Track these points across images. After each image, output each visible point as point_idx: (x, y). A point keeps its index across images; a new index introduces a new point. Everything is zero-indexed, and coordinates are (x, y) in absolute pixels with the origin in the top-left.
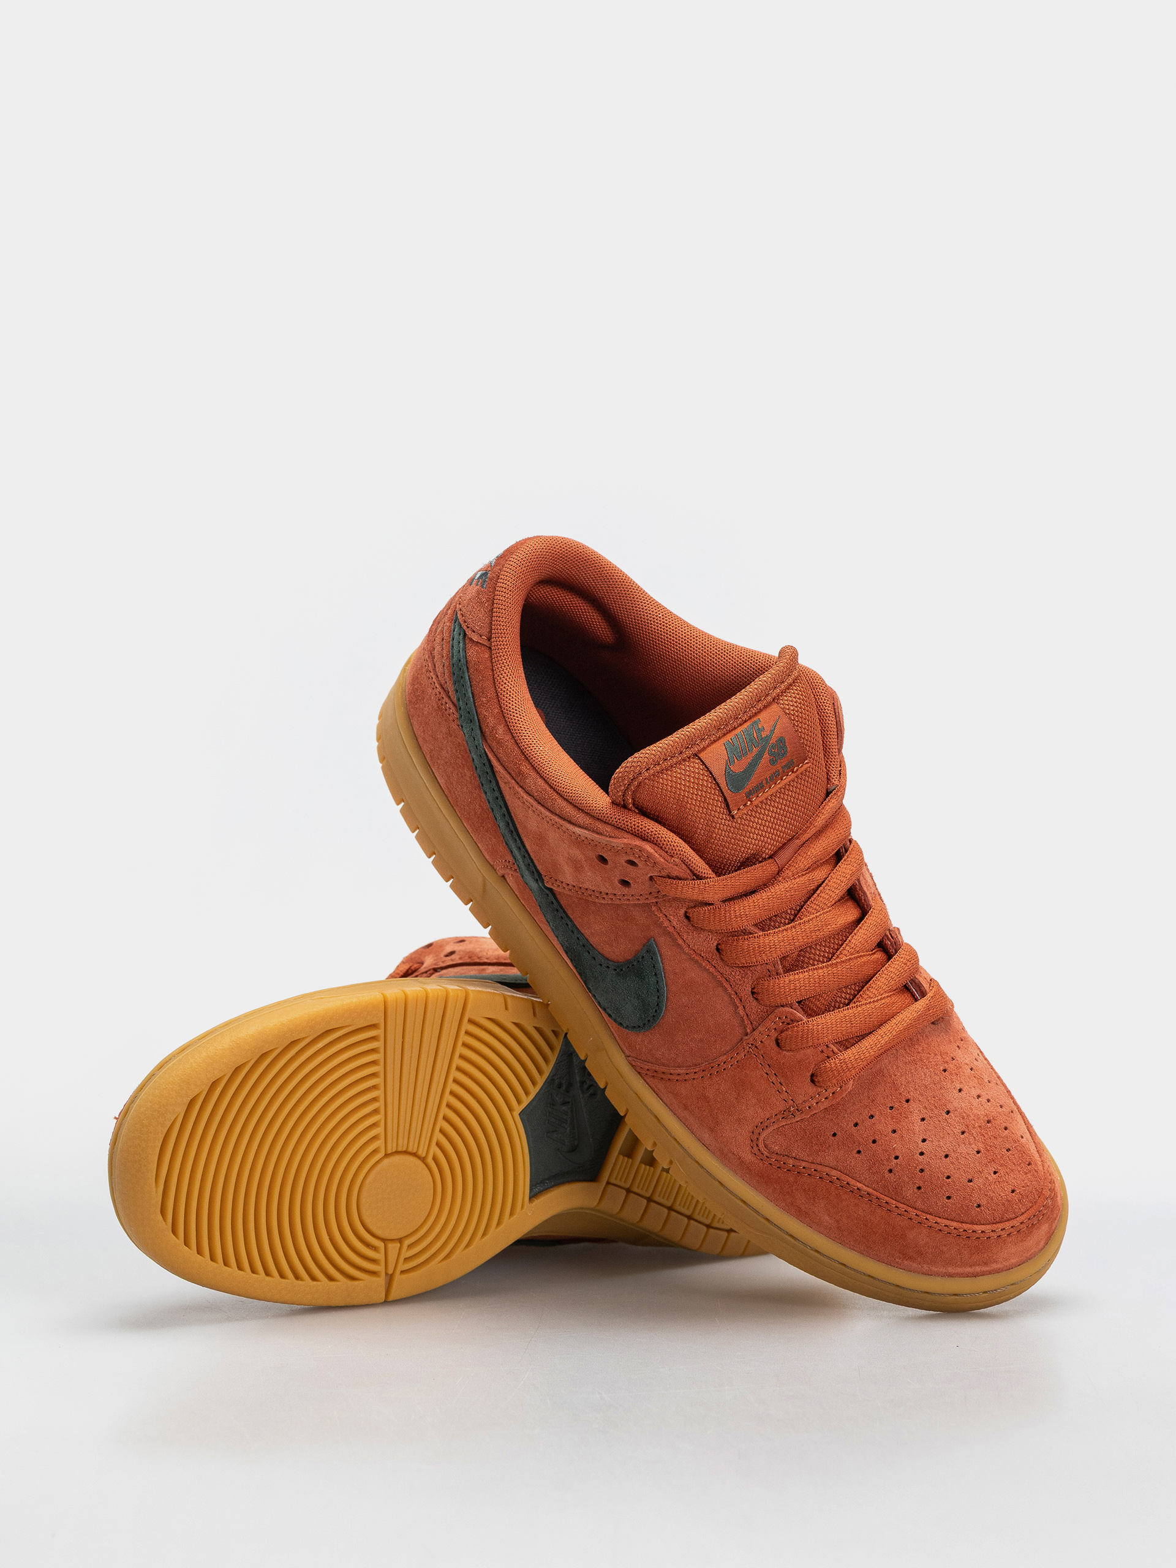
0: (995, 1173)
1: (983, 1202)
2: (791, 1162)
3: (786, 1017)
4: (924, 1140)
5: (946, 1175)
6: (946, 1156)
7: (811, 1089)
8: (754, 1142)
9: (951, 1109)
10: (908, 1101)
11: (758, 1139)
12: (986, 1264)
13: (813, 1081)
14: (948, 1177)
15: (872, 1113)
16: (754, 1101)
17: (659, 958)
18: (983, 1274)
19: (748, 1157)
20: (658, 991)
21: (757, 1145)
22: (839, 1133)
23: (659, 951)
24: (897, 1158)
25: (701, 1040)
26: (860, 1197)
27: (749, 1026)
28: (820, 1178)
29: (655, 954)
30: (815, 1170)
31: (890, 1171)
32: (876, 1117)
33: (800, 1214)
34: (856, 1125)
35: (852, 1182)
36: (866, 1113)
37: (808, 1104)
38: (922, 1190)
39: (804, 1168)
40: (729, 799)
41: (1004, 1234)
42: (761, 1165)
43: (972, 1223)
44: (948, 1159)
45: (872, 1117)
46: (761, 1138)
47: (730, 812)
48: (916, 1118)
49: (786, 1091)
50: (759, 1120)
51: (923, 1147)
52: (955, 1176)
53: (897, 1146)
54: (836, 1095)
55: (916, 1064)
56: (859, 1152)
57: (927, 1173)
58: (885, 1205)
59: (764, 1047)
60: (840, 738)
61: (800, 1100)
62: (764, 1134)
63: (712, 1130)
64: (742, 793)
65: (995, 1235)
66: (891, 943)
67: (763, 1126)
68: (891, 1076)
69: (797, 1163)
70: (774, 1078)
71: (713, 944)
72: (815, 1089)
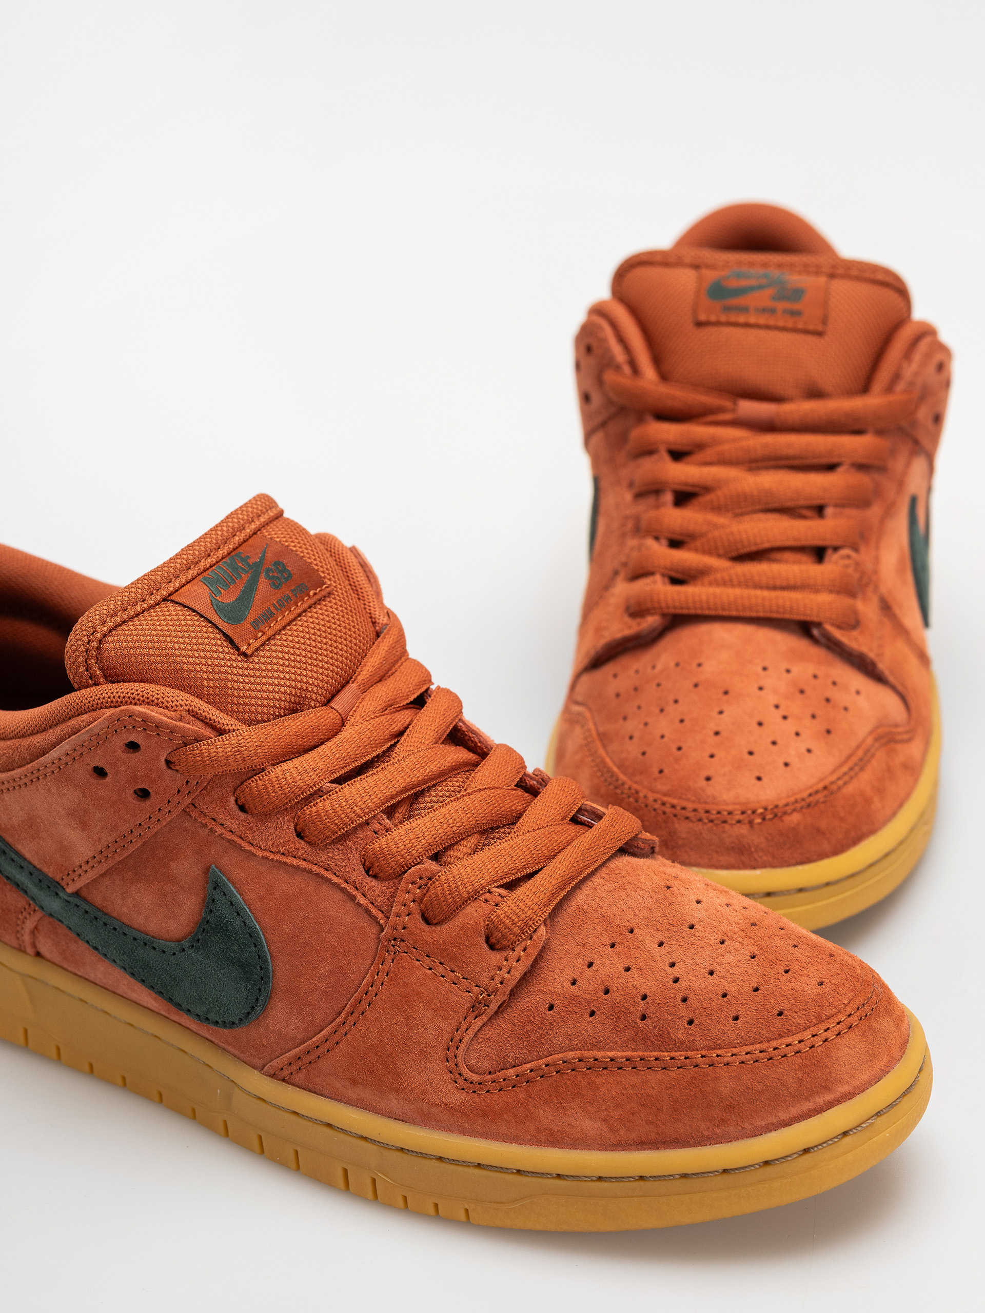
0: (787, 972)
1: (785, 1006)
2: (511, 1072)
3: (421, 878)
4: (673, 965)
5: (720, 993)
6: (711, 973)
7: (495, 958)
8: (455, 1072)
9: (694, 922)
10: (632, 931)
11: (456, 1065)
12: (827, 1089)
13: (492, 947)
14: (725, 995)
15: (590, 960)
16: (429, 1014)
17: (232, 888)
18: (829, 1105)
19: (457, 1098)
20: (251, 936)
21: (460, 1074)
22: (556, 1003)
23: (228, 879)
24: (644, 997)
25: (331, 972)
26: (619, 1071)
27: (380, 915)
28: (557, 1072)
29: (225, 885)
30: (546, 1066)
31: (644, 1018)
32: (597, 962)
33: (554, 1140)
34: (574, 983)
35: (599, 1054)
36: (581, 963)
37: (498, 979)
38: (696, 1022)
39: (531, 1071)
40: (230, 633)
41: (831, 1035)
42: (477, 1099)
43: (781, 1037)
44: (715, 975)
45: (590, 965)
46: (460, 1060)
47: (238, 649)
48: (650, 944)
49: (464, 978)
50: (446, 1037)
51: (675, 972)
52: (733, 989)
53: (639, 982)
54: (529, 950)
55: (626, 889)
56: (592, 1014)
57: (692, 998)
58: (655, 1063)
59: (412, 933)
60: (372, 580)
61: (484, 980)
62: (460, 1052)
63: (398, 1090)
64: (246, 624)
65: (818, 1042)
66: (538, 782)
67: (455, 1042)
68: (596, 911)
69: (519, 1069)
70: (441, 970)
71: (288, 828)
72: (498, 956)
